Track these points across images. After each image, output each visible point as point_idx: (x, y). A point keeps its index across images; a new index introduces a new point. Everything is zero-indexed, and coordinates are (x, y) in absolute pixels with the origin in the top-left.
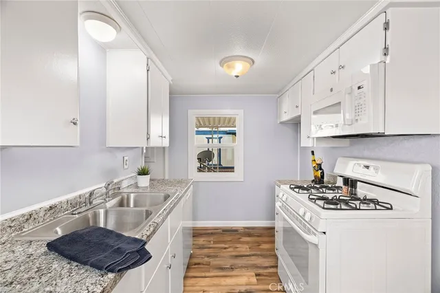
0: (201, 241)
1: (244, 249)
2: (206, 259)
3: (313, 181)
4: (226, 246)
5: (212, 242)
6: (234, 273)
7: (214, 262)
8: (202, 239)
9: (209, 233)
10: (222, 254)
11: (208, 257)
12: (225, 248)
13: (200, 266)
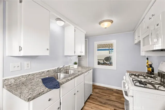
0: (97, 91)
1: (113, 98)
2: (97, 97)
3: (147, 73)
4: (106, 95)
5: (101, 92)
6: (105, 106)
7: (99, 99)
8: (98, 90)
9: (100, 89)
10: (103, 98)
11: (98, 97)
12: (105, 96)
13: (93, 99)
